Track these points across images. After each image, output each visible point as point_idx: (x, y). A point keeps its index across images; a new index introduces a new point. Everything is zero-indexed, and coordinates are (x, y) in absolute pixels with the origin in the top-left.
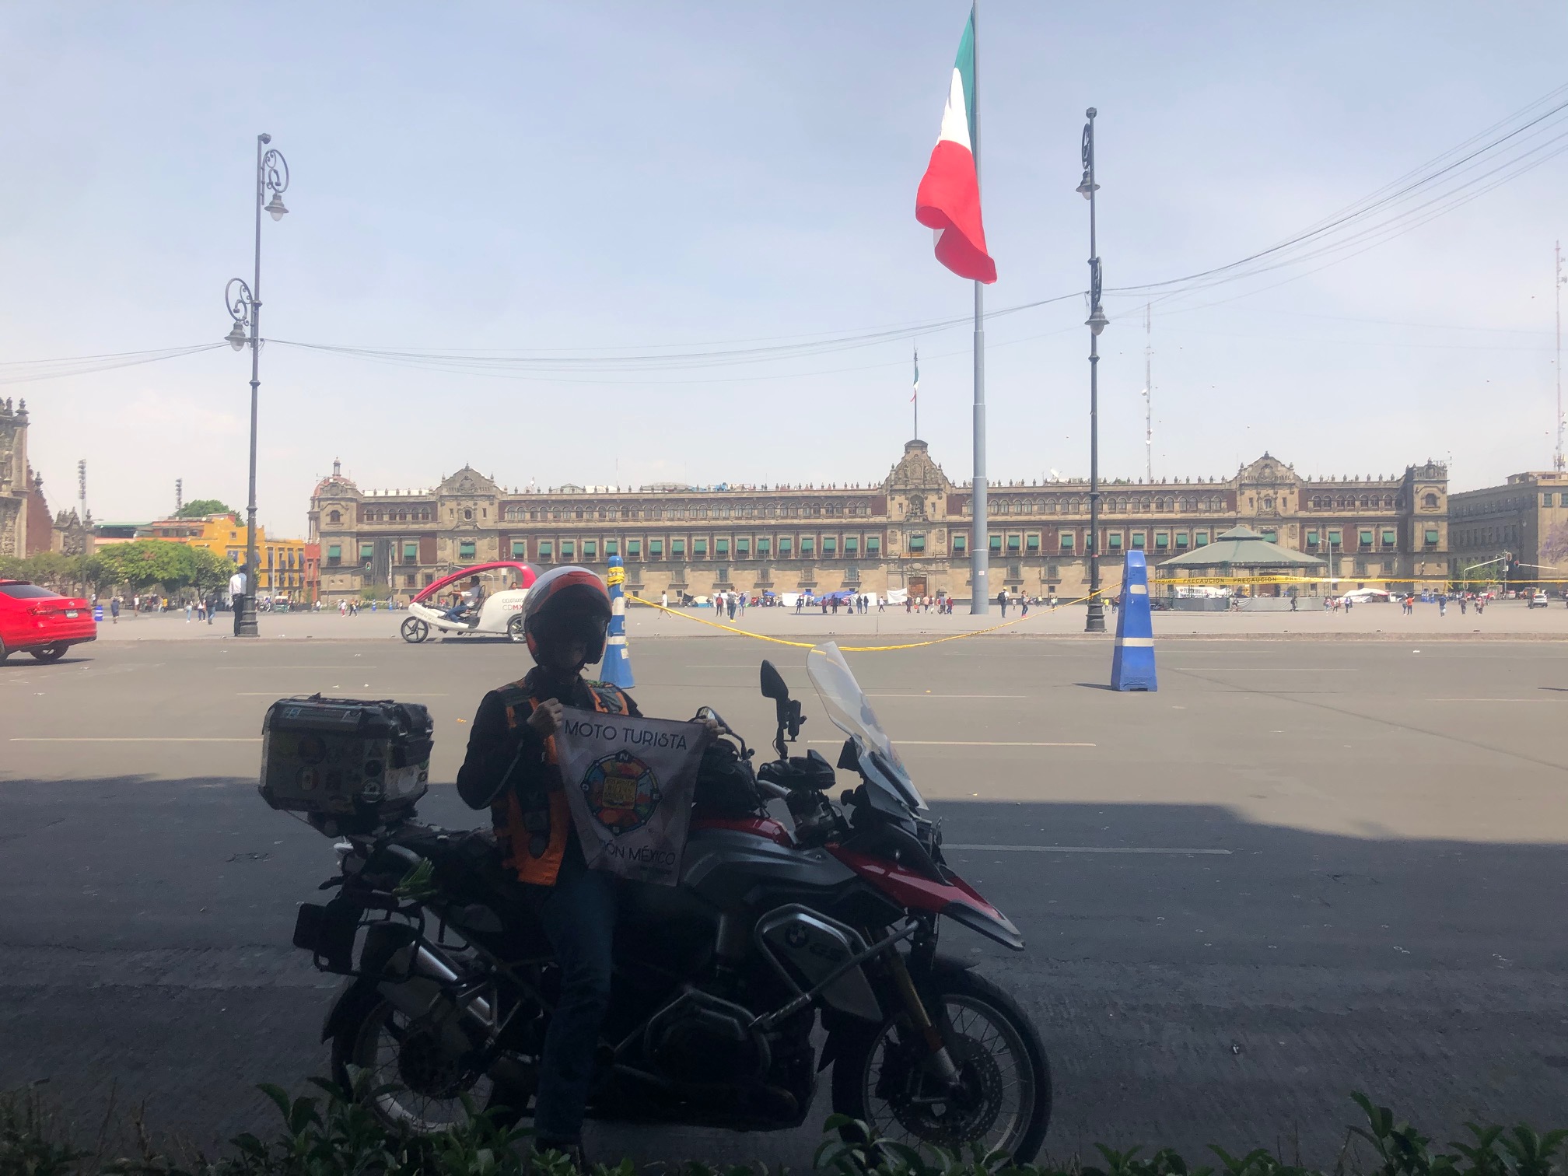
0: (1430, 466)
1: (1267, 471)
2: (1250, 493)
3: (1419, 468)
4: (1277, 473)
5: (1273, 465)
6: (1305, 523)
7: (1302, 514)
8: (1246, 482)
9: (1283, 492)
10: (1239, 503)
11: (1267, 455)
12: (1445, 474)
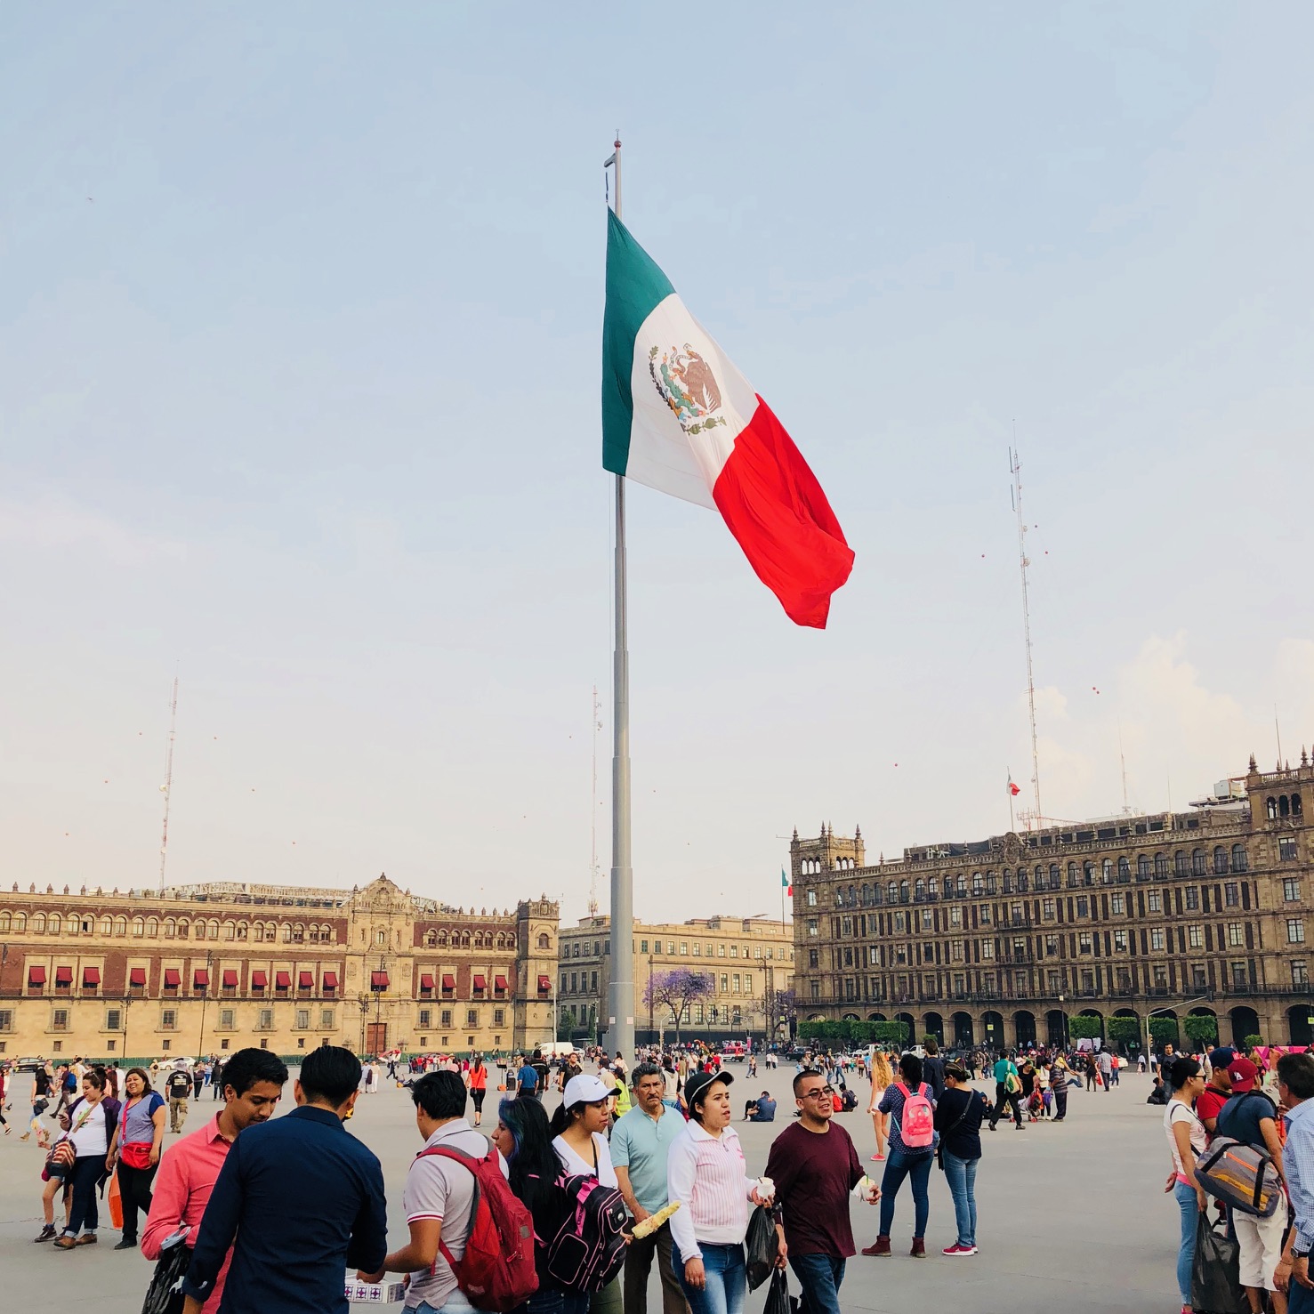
0: (544, 902)
1: (383, 896)
2: (364, 922)
3: (534, 904)
4: (393, 900)
5: (389, 888)
6: (420, 960)
7: (417, 951)
8: (360, 908)
9: (399, 923)
10: (350, 934)
11: (383, 878)
12: (556, 912)
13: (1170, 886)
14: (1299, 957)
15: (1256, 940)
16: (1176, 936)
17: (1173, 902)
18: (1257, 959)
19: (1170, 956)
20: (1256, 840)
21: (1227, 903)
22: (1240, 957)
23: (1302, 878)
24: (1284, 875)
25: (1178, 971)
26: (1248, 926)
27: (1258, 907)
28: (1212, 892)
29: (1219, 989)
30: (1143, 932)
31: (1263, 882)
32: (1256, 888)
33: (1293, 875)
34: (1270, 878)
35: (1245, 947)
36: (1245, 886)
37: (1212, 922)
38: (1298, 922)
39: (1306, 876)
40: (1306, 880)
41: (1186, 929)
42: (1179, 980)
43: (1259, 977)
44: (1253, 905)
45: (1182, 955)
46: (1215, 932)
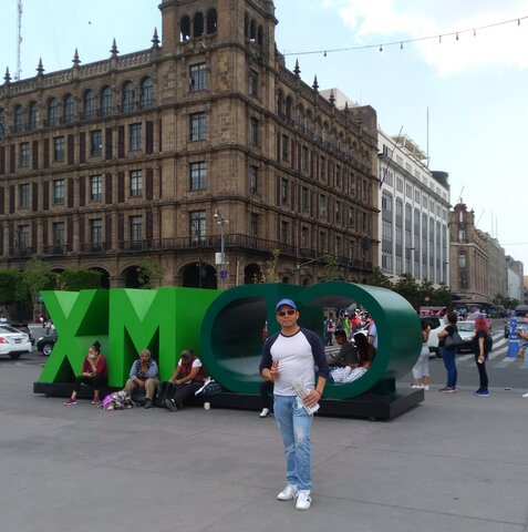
13: (74, 131)
14: (198, 207)
15: (156, 189)
16: (76, 187)
17: (77, 150)
18: (155, 211)
19: (69, 210)
20: (165, 69)
21: (131, 147)
22: (137, 209)
23: (211, 111)
24: (192, 110)
25: (76, 226)
26: (149, 173)
27: (161, 150)
28: (115, 135)
29: (114, 246)
30: (46, 185)
31: (169, 118)
32: (161, 126)
33: (201, 108)
34: (176, 114)
35: (144, 197)
36: (149, 125)
37: (113, 170)
38: (202, 166)
39: (214, 110)
40: (214, 113)
41: (87, 180)
42: (76, 237)
43: (155, 232)
44: (155, 148)
45: (81, 209)
46: (115, 181)
